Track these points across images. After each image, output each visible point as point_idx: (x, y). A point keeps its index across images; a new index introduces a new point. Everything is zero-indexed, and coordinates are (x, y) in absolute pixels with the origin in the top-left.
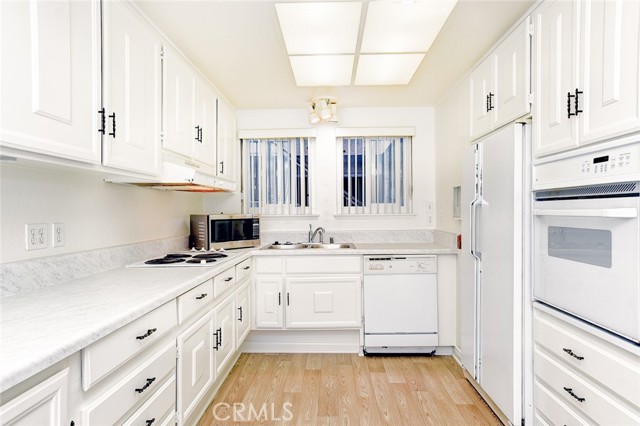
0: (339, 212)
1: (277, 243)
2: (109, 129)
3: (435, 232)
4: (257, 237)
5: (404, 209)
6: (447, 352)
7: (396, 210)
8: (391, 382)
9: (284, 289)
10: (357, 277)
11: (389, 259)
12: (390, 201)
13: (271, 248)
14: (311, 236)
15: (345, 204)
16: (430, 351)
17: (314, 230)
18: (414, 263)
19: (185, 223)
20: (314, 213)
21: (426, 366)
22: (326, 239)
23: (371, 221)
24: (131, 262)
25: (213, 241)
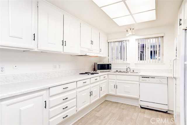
1: (117, 71)
2: (64, 44)
4: (111, 69)
5: (160, 61)
8: (145, 117)
9: (116, 84)
10: (138, 83)
11: (149, 78)
13: (115, 72)
14: (127, 69)
16: (165, 111)
17: (128, 67)
19: (93, 64)
20: (128, 62)
21: (161, 115)
24: (77, 73)
25: (98, 69)
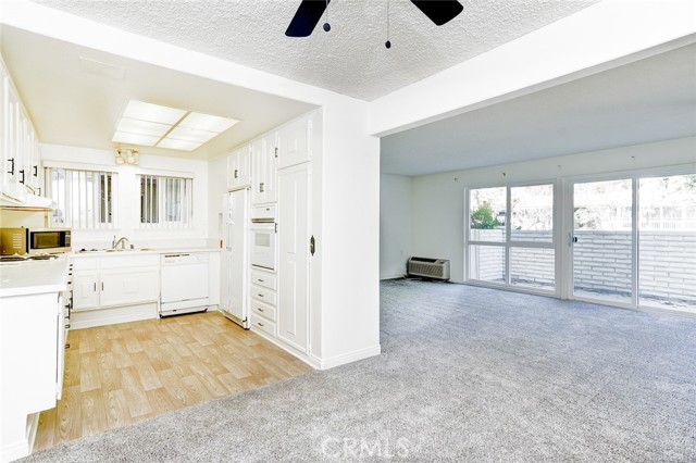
0: (137, 227)
1: (83, 250)
3: (207, 240)
4: (69, 245)
5: (186, 225)
6: (215, 309)
7: (181, 227)
9: (99, 281)
10: (157, 268)
11: (178, 256)
12: (176, 220)
13: (80, 252)
14: (115, 245)
15: (143, 221)
16: (204, 309)
17: (117, 240)
18: (195, 258)
20: (116, 227)
21: (202, 316)
22: (128, 246)
25: (32, 247)
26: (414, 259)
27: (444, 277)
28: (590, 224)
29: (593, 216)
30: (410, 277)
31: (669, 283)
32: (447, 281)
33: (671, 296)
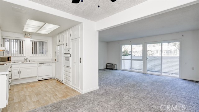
0: (31, 55)
3: (52, 59)
5: (46, 55)
6: (54, 78)
7: (44, 55)
9: (20, 71)
10: (37, 67)
11: (43, 63)
12: (43, 53)
14: (24, 60)
15: (33, 54)
17: (25, 59)
18: (48, 64)
20: (25, 55)
21: (50, 80)
22: (28, 61)
23: (39, 57)
26: (108, 64)
27: (116, 68)
28: (152, 55)
29: (153, 52)
30: (107, 68)
31: (169, 69)
32: (116, 69)
33: (170, 72)
